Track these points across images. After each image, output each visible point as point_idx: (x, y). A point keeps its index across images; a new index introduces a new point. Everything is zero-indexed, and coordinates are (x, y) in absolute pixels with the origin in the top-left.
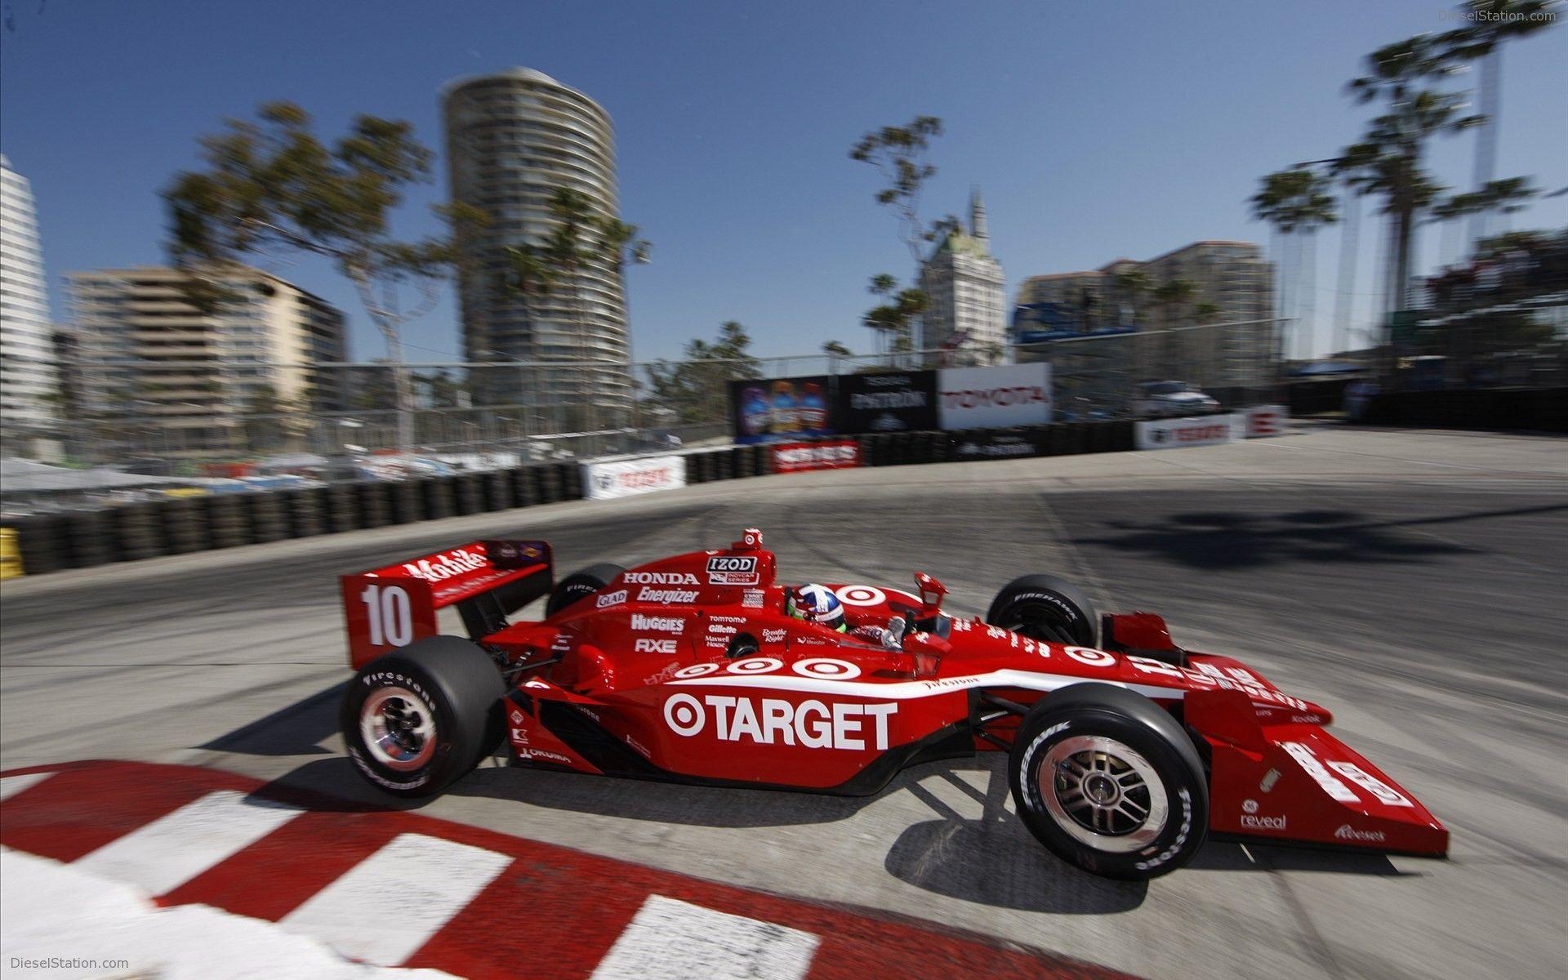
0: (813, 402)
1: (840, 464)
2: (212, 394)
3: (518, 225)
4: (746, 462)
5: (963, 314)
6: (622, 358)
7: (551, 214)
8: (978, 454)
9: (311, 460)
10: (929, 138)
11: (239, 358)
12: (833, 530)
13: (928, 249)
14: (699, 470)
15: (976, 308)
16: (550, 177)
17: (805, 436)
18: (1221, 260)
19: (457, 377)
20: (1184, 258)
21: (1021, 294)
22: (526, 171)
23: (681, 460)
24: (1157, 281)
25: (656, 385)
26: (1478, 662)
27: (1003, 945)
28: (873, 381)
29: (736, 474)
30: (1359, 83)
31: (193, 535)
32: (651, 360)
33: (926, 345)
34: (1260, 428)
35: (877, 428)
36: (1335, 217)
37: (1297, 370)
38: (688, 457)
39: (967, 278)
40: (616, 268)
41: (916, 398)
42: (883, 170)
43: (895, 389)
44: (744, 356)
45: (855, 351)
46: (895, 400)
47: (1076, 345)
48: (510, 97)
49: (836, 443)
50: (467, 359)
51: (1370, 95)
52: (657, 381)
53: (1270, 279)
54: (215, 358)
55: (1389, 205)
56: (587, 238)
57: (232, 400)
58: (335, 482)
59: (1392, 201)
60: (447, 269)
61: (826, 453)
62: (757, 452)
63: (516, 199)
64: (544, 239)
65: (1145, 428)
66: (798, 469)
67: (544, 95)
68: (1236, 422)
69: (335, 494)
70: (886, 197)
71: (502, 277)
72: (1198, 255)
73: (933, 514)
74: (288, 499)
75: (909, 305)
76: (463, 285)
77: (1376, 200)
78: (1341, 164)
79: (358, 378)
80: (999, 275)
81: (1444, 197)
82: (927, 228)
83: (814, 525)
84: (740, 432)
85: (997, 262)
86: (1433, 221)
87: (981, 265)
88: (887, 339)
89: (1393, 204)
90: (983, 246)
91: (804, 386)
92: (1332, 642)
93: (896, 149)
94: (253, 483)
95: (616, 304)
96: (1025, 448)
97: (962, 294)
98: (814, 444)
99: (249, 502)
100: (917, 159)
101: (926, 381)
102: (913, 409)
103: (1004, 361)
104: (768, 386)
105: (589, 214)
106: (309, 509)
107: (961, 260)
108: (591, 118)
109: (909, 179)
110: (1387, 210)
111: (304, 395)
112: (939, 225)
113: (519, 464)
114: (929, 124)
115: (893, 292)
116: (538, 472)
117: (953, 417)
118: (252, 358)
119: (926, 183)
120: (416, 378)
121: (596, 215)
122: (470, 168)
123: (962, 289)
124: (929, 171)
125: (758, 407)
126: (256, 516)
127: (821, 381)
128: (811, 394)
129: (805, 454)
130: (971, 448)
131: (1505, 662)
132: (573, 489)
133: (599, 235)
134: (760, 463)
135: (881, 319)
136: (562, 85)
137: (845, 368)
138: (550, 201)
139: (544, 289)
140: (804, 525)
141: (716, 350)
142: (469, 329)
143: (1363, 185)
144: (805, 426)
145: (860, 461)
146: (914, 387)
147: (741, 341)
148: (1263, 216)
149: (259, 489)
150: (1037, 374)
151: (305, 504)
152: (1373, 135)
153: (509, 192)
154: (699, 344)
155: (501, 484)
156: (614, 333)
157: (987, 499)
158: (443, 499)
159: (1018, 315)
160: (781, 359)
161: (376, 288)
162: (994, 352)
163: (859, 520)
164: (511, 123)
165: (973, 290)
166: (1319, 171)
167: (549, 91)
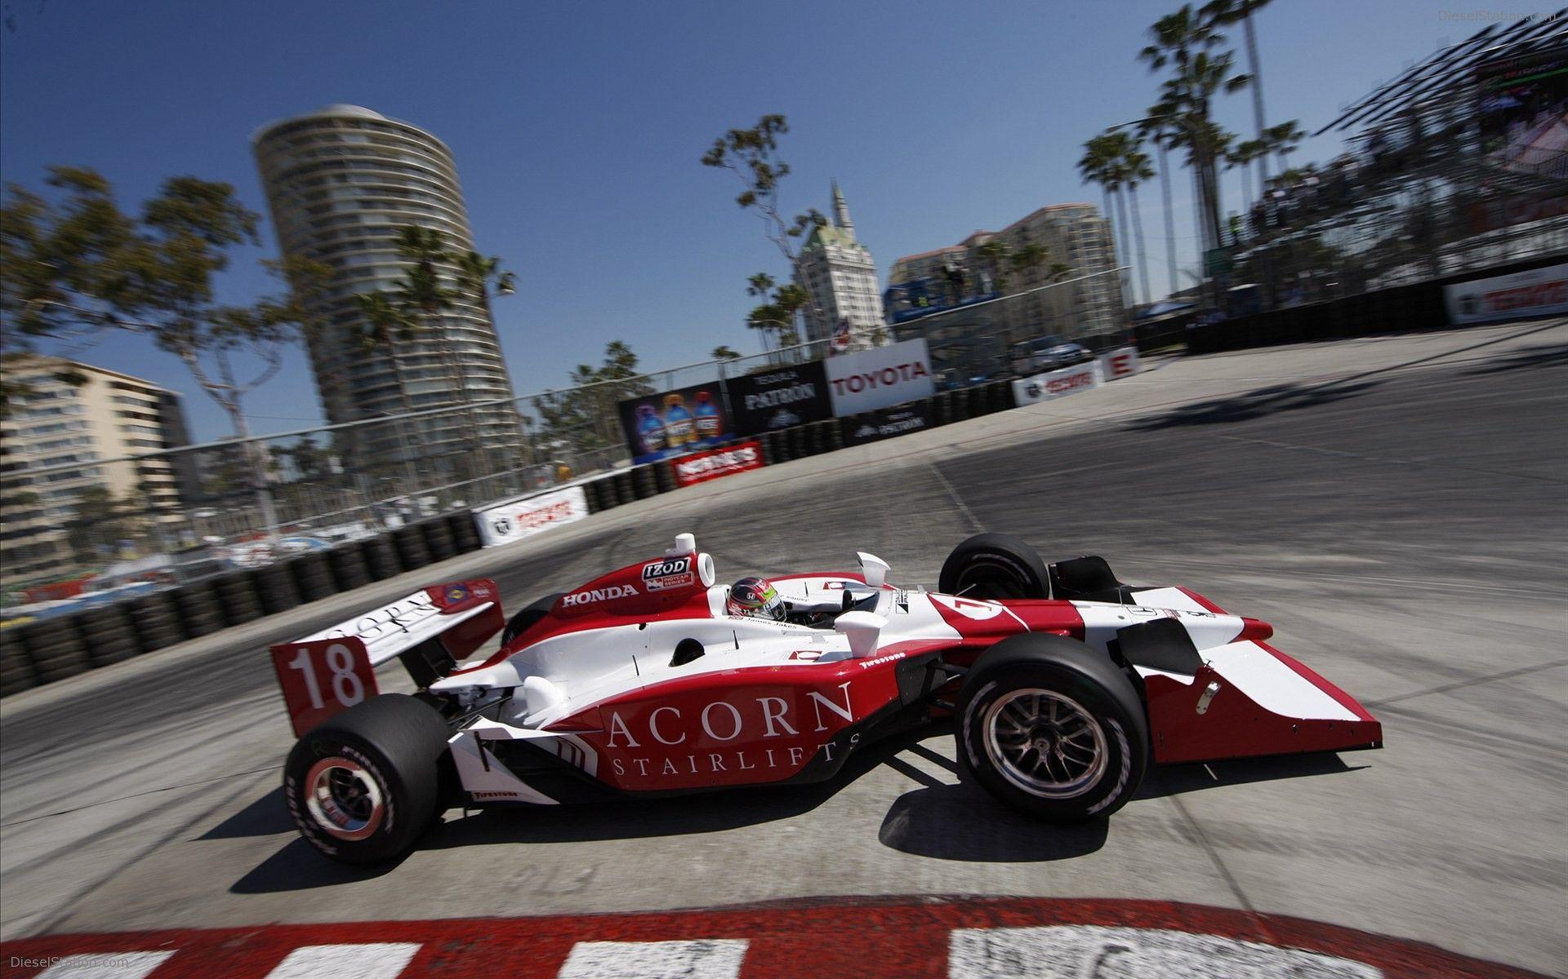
0: (707, 410)
1: (745, 467)
2: (29, 508)
3: (368, 271)
4: (650, 481)
5: (841, 303)
6: (505, 396)
7: (400, 255)
8: (872, 435)
9: (158, 562)
10: (778, 137)
11: (47, 461)
12: (739, 533)
13: (797, 246)
14: (599, 498)
15: (854, 295)
16: (392, 217)
17: (704, 445)
18: (1064, 223)
19: (323, 442)
20: (1033, 224)
21: (892, 277)
22: (364, 214)
23: (579, 490)
24: (1012, 249)
25: (546, 417)
26: (1304, 545)
27: (925, 901)
28: (761, 381)
29: (640, 494)
30: (1150, 51)
31: (19, 671)
32: (539, 392)
33: (811, 337)
34: (1118, 369)
35: (773, 426)
36: (1152, 171)
37: (1142, 313)
38: (585, 486)
39: (839, 268)
40: (483, 302)
41: (806, 391)
42: (738, 173)
43: (787, 384)
44: (633, 374)
45: (744, 353)
46: (786, 395)
47: (945, 318)
48: (334, 137)
49: (734, 446)
50: (328, 421)
51: (1159, 63)
52: (546, 413)
53: (1110, 235)
54: (23, 465)
55: (1190, 158)
56: (446, 276)
57: (50, 510)
58: (188, 581)
59: (1191, 154)
60: (290, 329)
61: (729, 458)
62: (658, 469)
63: (360, 244)
64: (398, 283)
65: (1020, 384)
66: (702, 478)
67: (369, 131)
68: (1097, 368)
69: (187, 595)
70: (746, 200)
71: (357, 330)
72: (1043, 220)
73: (835, 500)
74: (131, 611)
75: (788, 302)
76: (313, 342)
77: (1181, 153)
78: (1146, 125)
79: (204, 460)
80: (869, 261)
81: (1233, 147)
82: (791, 224)
83: (723, 532)
84: (637, 451)
85: (865, 248)
86: (1230, 167)
87: (852, 254)
88: (774, 337)
89: (1192, 157)
90: (850, 235)
91: (694, 395)
92: (1190, 552)
93: (749, 151)
94: (92, 598)
95: (489, 341)
96: (918, 422)
97: (838, 284)
98: (714, 451)
99: (80, 623)
100: (771, 161)
101: (813, 372)
102: (804, 401)
103: (886, 343)
104: (657, 401)
105: (442, 252)
106: (159, 616)
107: (831, 251)
108: (427, 150)
109: (765, 179)
110: (1189, 162)
111: (138, 491)
112: (802, 221)
113: (403, 524)
114: (774, 123)
115: (772, 291)
116: (426, 529)
117: (845, 404)
118: (72, 458)
119: (781, 182)
120: (276, 451)
121: (449, 251)
122: (299, 217)
123: (838, 278)
124: (785, 170)
125: (652, 424)
126: (90, 637)
127: (712, 387)
128: (704, 403)
129: (707, 462)
130: (866, 431)
131: (1326, 541)
132: (472, 540)
133: (456, 272)
134: (663, 479)
135: (765, 318)
136: (385, 117)
137: (735, 371)
138: (396, 241)
139: (406, 335)
140: (711, 534)
141: (604, 372)
142: (327, 391)
143: (1167, 141)
144: (702, 436)
145: (762, 462)
146: (802, 380)
147: (628, 359)
148: (1092, 177)
149: (98, 605)
150: (915, 350)
151: (150, 612)
152: (1167, 97)
153: (346, 239)
154: (585, 370)
155: (385, 549)
156: (492, 371)
157: (885, 477)
158: (322, 575)
159: (889, 297)
160: (667, 372)
161: (207, 361)
162: (877, 336)
163: (765, 519)
164: (340, 164)
165: (848, 278)
166: (1133, 132)
167: (377, 127)
